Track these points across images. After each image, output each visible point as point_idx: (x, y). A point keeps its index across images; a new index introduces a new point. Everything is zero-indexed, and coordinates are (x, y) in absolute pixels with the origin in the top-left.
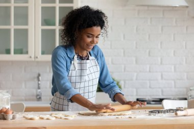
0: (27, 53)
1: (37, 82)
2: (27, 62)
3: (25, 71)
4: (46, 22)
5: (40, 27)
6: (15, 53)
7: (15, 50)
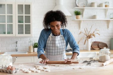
0: (12, 33)
1: (16, 44)
2: (12, 37)
3: (11, 40)
4: (19, 22)
5: (17, 24)
6: (7, 34)
7: (7, 32)
